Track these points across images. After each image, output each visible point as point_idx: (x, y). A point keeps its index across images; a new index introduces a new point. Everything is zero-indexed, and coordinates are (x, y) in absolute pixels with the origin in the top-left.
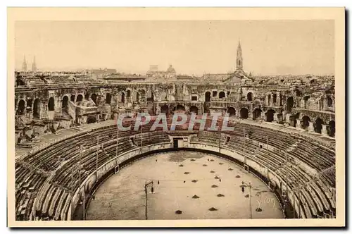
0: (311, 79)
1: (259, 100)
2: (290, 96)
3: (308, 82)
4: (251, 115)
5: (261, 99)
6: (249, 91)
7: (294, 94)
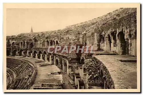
0: (42, 33)
1: (16, 45)
2: (32, 42)
3: (40, 35)
4: (11, 54)
5: (17, 44)
6: (13, 42)
7: (33, 41)
